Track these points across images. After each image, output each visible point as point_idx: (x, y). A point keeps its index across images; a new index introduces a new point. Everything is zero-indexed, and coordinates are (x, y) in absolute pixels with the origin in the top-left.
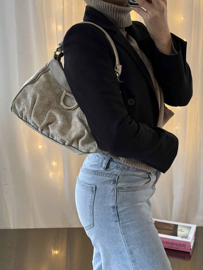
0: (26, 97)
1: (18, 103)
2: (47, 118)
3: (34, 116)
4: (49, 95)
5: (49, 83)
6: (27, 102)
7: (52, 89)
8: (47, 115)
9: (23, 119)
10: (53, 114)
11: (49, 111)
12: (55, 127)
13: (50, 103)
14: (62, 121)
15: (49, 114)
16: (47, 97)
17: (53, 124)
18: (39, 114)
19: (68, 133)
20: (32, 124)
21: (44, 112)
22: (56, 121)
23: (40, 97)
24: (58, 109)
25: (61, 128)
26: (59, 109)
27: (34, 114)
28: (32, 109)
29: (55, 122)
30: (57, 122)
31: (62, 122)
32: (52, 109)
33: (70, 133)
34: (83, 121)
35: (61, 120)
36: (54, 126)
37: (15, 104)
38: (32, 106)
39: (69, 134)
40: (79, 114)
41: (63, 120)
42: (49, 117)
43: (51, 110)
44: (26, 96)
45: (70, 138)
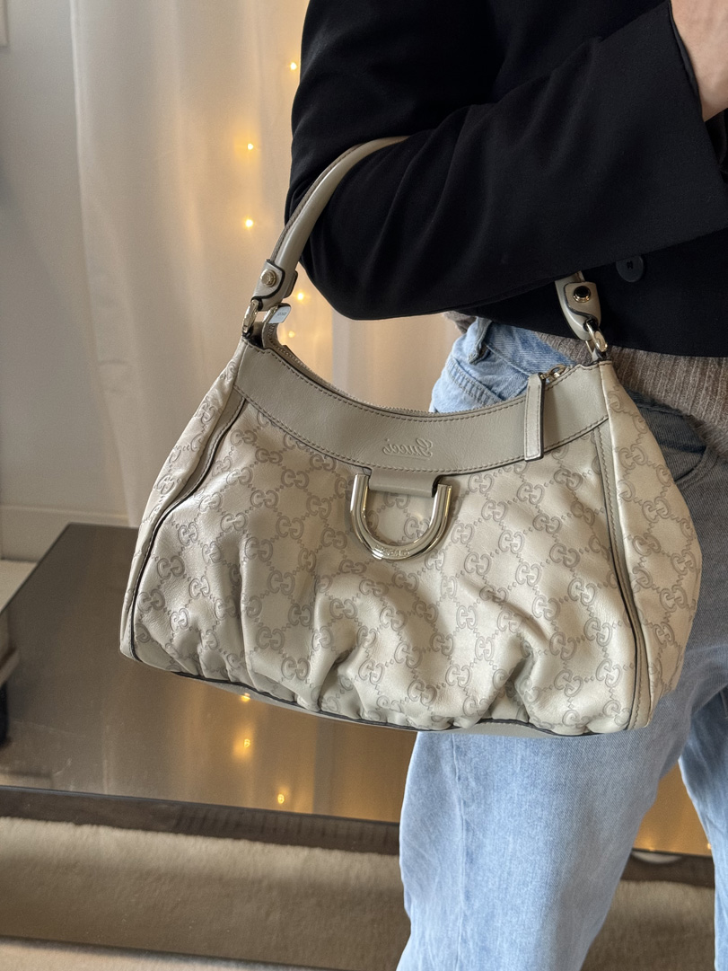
0: (183, 570)
1: (156, 609)
2: (325, 639)
3: (259, 646)
4: (294, 522)
5: (271, 460)
6: (198, 590)
7: (297, 482)
8: (317, 624)
9: (205, 674)
10: (340, 606)
11: (320, 600)
12: (377, 672)
13: (306, 558)
14: (401, 627)
15: (323, 616)
16: (286, 535)
17: (361, 655)
18: (276, 631)
19: (451, 678)
20: (256, 686)
21: (301, 614)
22: (370, 637)
23: (252, 546)
24: (354, 572)
25: (410, 663)
26: (360, 568)
27: (256, 639)
28: (233, 621)
29: (366, 644)
30: (375, 639)
31: (403, 632)
32: (330, 582)
33: (464, 674)
34: (498, 594)
35: (395, 625)
36: (369, 663)
37: (140, 620)
38: (231, 604)
39: (462, 683)
40: (470, 566)
41: (404, 624)
42: (327, 627)
43: (323, 588)
44: (183, 566)
45: (474, 699)
